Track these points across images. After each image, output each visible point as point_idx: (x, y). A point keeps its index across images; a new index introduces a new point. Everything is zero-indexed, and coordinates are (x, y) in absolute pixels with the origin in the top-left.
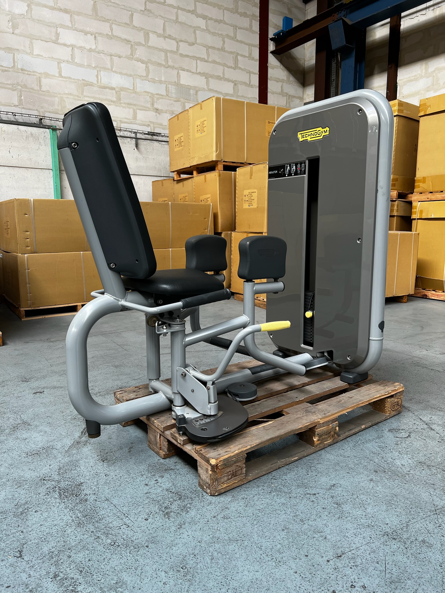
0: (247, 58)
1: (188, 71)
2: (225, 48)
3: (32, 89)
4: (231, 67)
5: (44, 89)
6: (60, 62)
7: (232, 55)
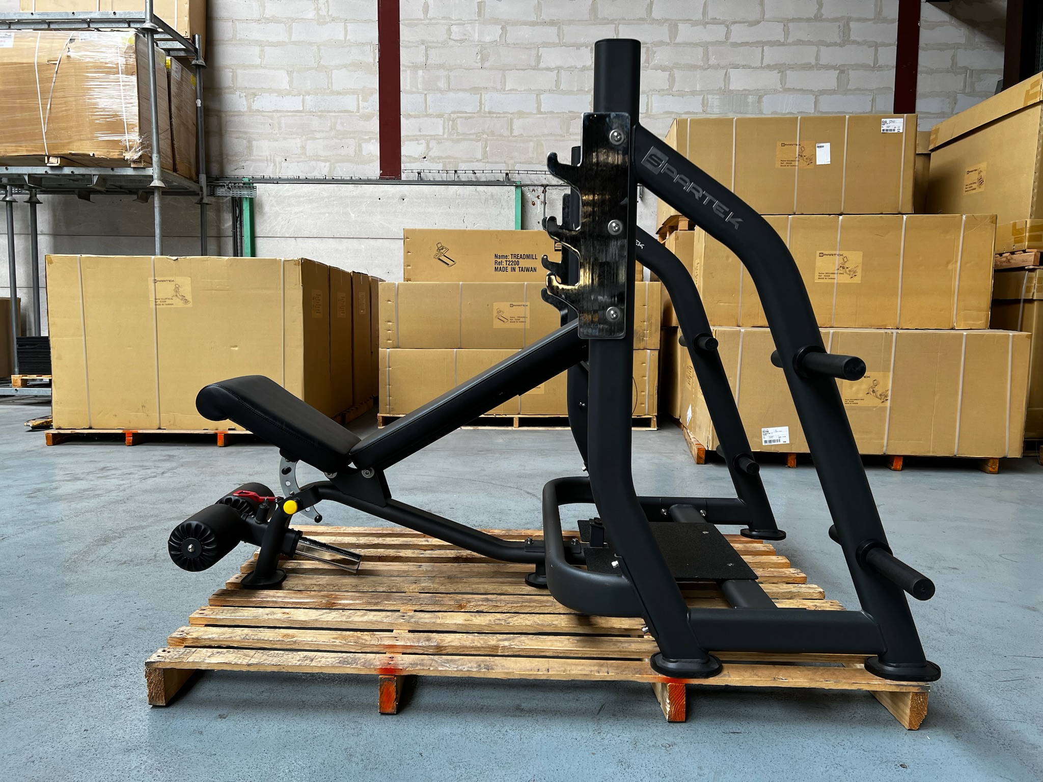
0: (870, 23)
1: (744, 67)
2: (822, 15)
3: (501, 135)
4: (835, 44)
5: (516, 133)
6: (539, 93)
7: (838, 24)
